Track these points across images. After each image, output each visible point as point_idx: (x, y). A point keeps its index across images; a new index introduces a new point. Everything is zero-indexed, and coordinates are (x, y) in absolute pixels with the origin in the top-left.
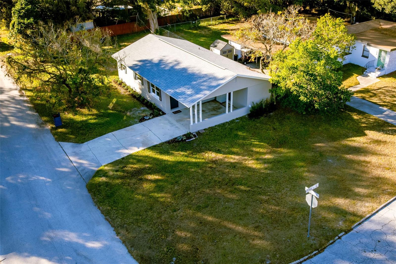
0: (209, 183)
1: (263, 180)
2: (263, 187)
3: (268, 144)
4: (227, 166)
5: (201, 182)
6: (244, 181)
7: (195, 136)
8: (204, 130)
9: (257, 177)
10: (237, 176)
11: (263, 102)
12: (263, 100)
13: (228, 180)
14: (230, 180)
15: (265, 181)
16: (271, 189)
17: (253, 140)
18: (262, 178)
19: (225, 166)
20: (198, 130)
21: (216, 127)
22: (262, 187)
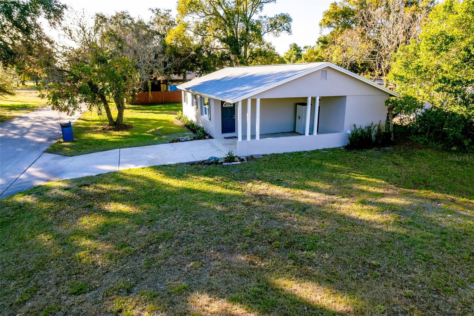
0: (227, 232)
1: (380, 246)
2: (384, 266)
3: (387, 181)
4: (287, 206)
5: (207, 228)
6: (323, 242)
7: (242, 160)
8: (263, 155)
9: (363, 238)
10: (306, 228)
11: (372, 128)
12: (372, 124)
13: (277, 233)
14: (283, 234)
15: (388, 251)
16: (413, 276)
17: (353, 174)
18: (376, 240)
19: (281, 206)
20: (250, 155)
21: (285, 155)
22: (379, 266)
